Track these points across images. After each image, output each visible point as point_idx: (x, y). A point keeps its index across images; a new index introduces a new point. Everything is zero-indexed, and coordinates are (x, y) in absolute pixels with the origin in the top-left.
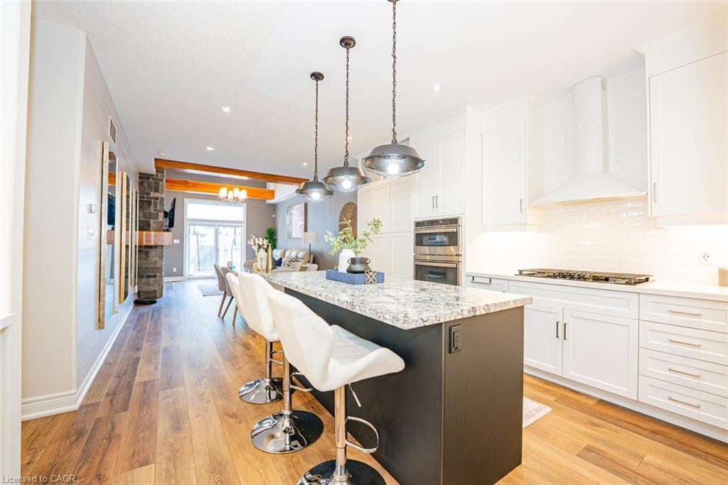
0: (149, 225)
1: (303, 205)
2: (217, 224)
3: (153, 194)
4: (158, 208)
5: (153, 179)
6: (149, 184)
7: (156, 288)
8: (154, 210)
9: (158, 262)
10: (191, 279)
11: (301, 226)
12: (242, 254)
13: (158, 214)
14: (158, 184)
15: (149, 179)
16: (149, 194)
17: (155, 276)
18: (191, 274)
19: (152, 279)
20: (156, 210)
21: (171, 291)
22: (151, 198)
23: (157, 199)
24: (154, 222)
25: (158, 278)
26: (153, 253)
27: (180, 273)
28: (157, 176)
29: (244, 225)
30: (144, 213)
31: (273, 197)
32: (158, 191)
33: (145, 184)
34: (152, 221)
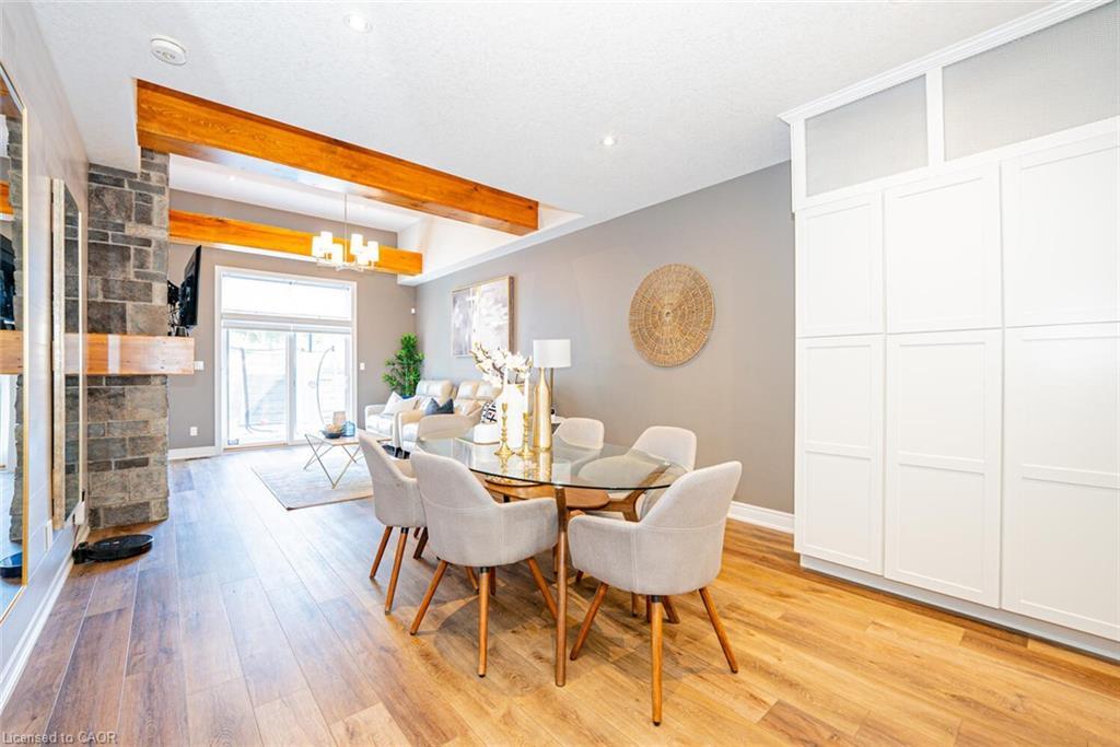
0: (123, 318)
1: (507, 280)
2: (292, 326)
3: (134, 229)
4: (152, 268)
5: (132, 185)
6: (120, 196)
7: (149, 495)
8: (137, 275)
9: (152, 424)
10: (234, 449)
11: (499, 328)
12: (347, 391)
13: (149, 287)
14: (149, 200)
15: (119, 183)
16: (121, 227)
17: (145, 463)
18: (232, 438)
19: (135, 471)
20: (146, 276)
21: (188, 494)
22: (127, 239)
23: (147, 242)
24: (138, 310)
25: (152, 467)
26: (135, 396)
27: (208, 439)
28: (147, 177)
29: (353, 329)
30: (106, 281)
31: (420, 269)
32: (149, 222)
33: (109, 199)
34: (129, 305)
